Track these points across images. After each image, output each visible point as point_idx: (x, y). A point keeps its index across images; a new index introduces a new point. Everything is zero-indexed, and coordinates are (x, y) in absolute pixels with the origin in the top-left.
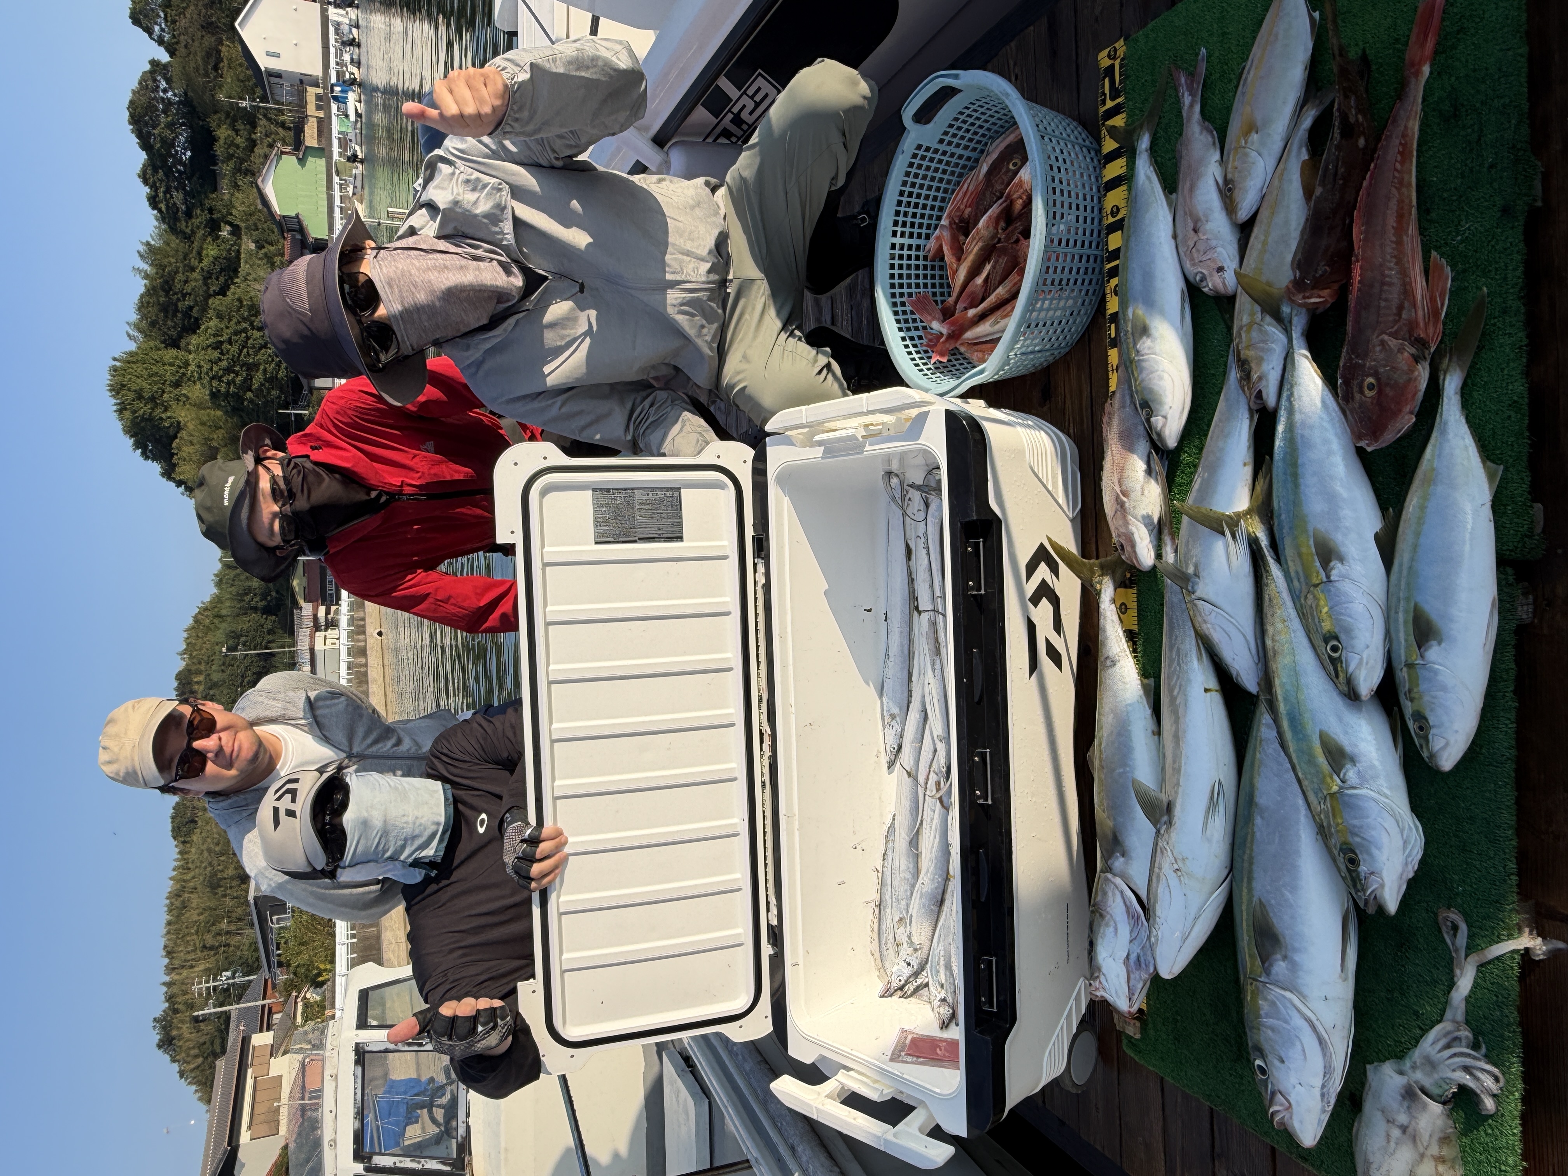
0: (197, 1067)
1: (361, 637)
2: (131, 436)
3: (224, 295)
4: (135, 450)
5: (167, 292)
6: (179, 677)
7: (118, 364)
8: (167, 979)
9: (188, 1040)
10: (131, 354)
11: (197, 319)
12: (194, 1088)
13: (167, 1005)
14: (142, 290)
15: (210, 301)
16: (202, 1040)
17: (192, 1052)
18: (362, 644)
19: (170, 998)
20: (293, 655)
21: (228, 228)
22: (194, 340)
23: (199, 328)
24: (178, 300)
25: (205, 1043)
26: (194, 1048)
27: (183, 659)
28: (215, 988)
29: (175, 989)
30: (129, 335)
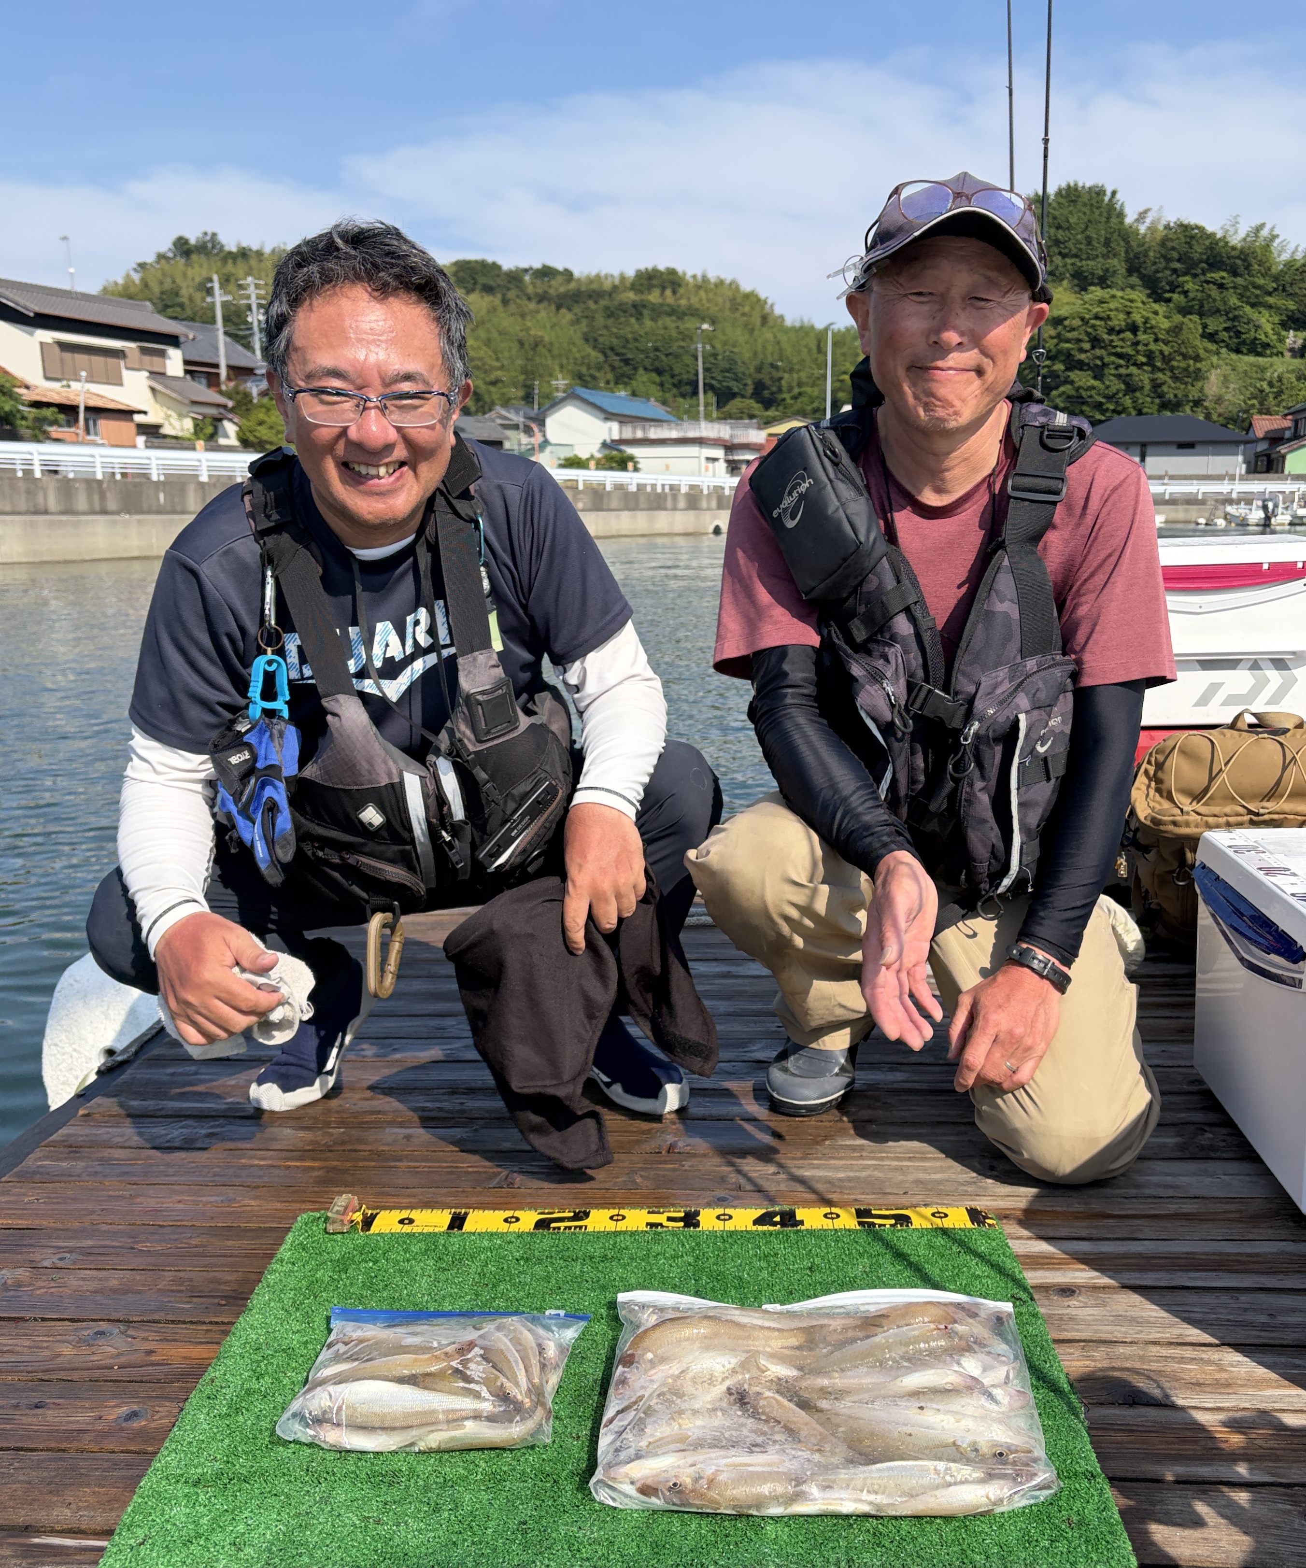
0: (146, 285)
1: (714, 504)
3: (1203, 336)
5: (1206, 262)
6: (672, 272)
7: (1107, 199)
8: (267, 250)
9: (185, 275)
10: (1121, 215)
11: (1169, 300)
12: (121, 281)
13: (234, 249)
14: (1210, 229)
15: (1195, 318)
16: (184, 292)
17: (169, 280)
18: (704, 504)
19: (244, 254)
20: (694, 417)
21: (1300, 343)
22: (1139, 295)
23: (1155, 301)
24: (1195, 276)
25: (177, 294)
26: (174, 282)
27: (694, 277)
28: (249, 307)
29: (253, 262)
30: (1146, 212)
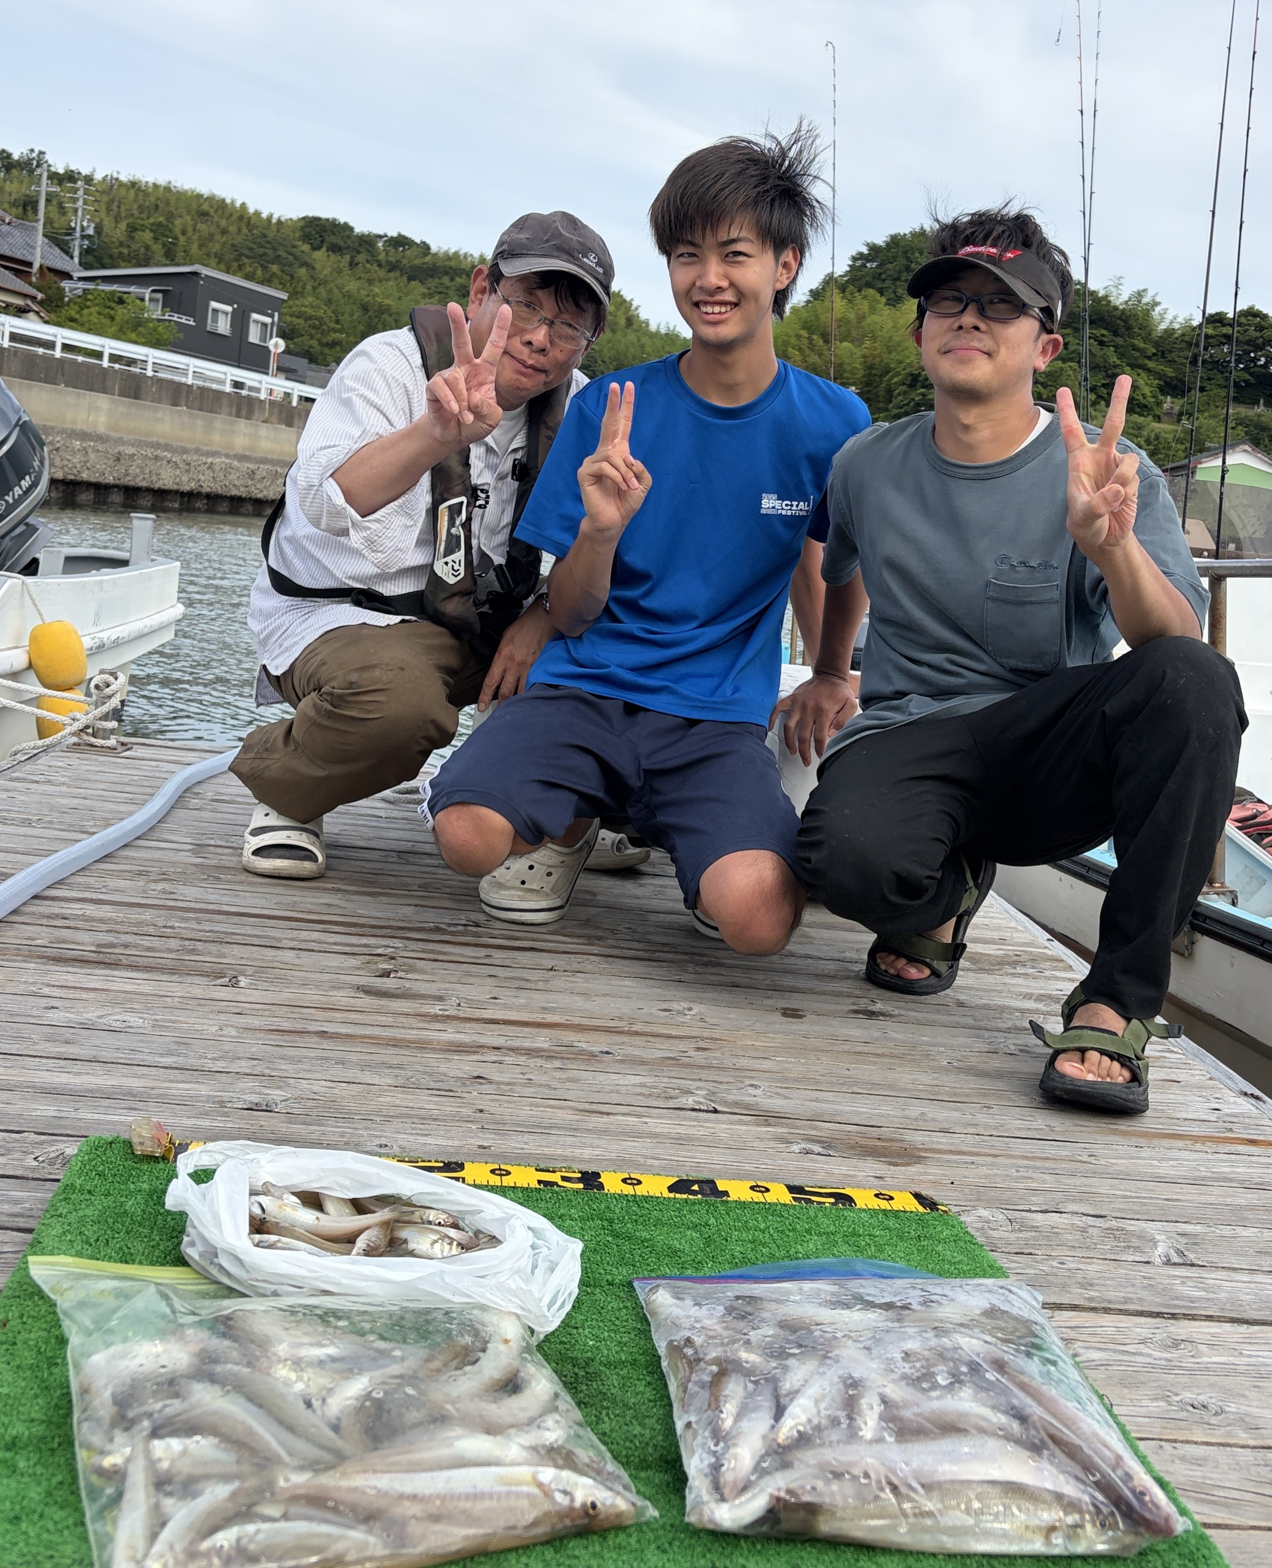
2: (888, 244)
4: (868, 245)
9: (2, 189)
15: (1075, 366)
21: (1177, 409)
24: (1076, 330)
29: (80, 185)
